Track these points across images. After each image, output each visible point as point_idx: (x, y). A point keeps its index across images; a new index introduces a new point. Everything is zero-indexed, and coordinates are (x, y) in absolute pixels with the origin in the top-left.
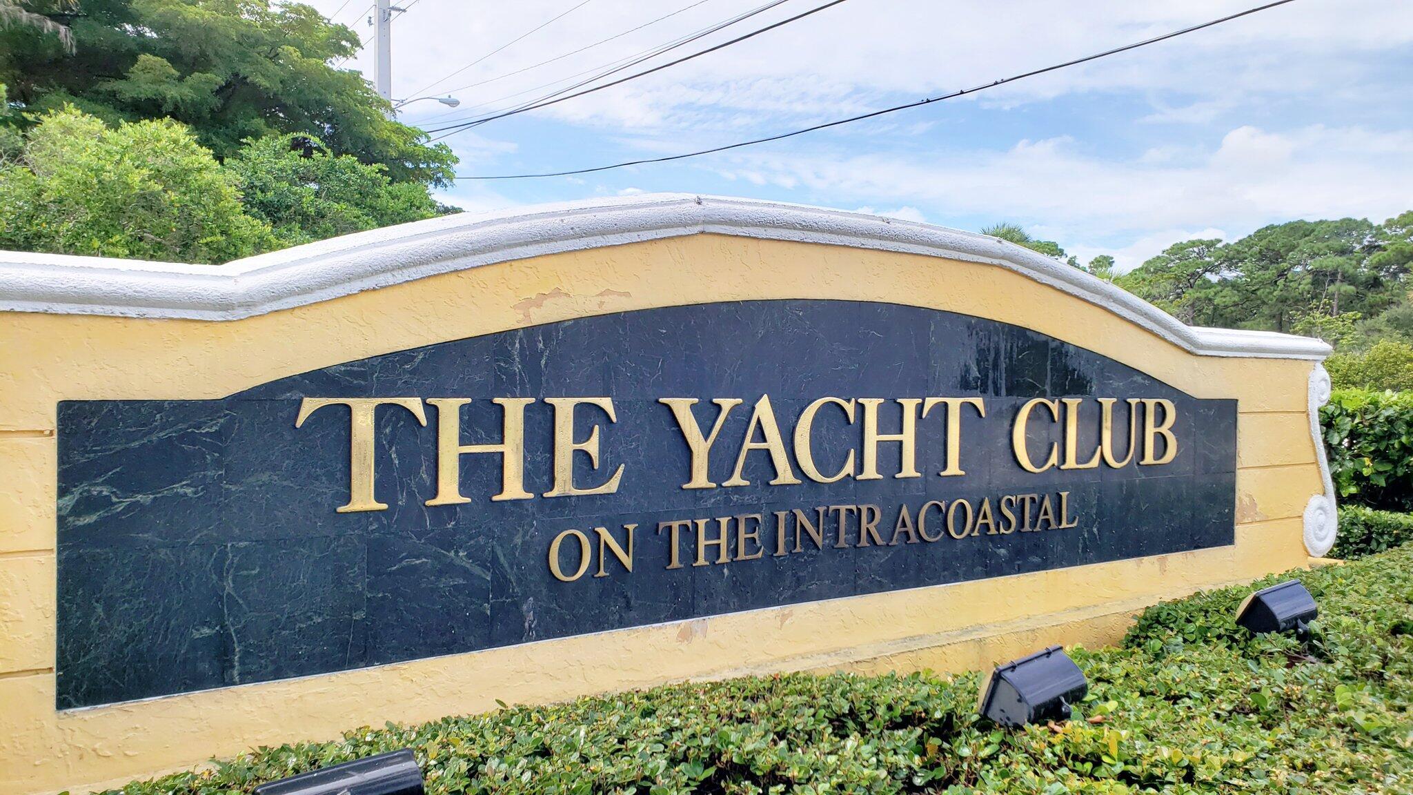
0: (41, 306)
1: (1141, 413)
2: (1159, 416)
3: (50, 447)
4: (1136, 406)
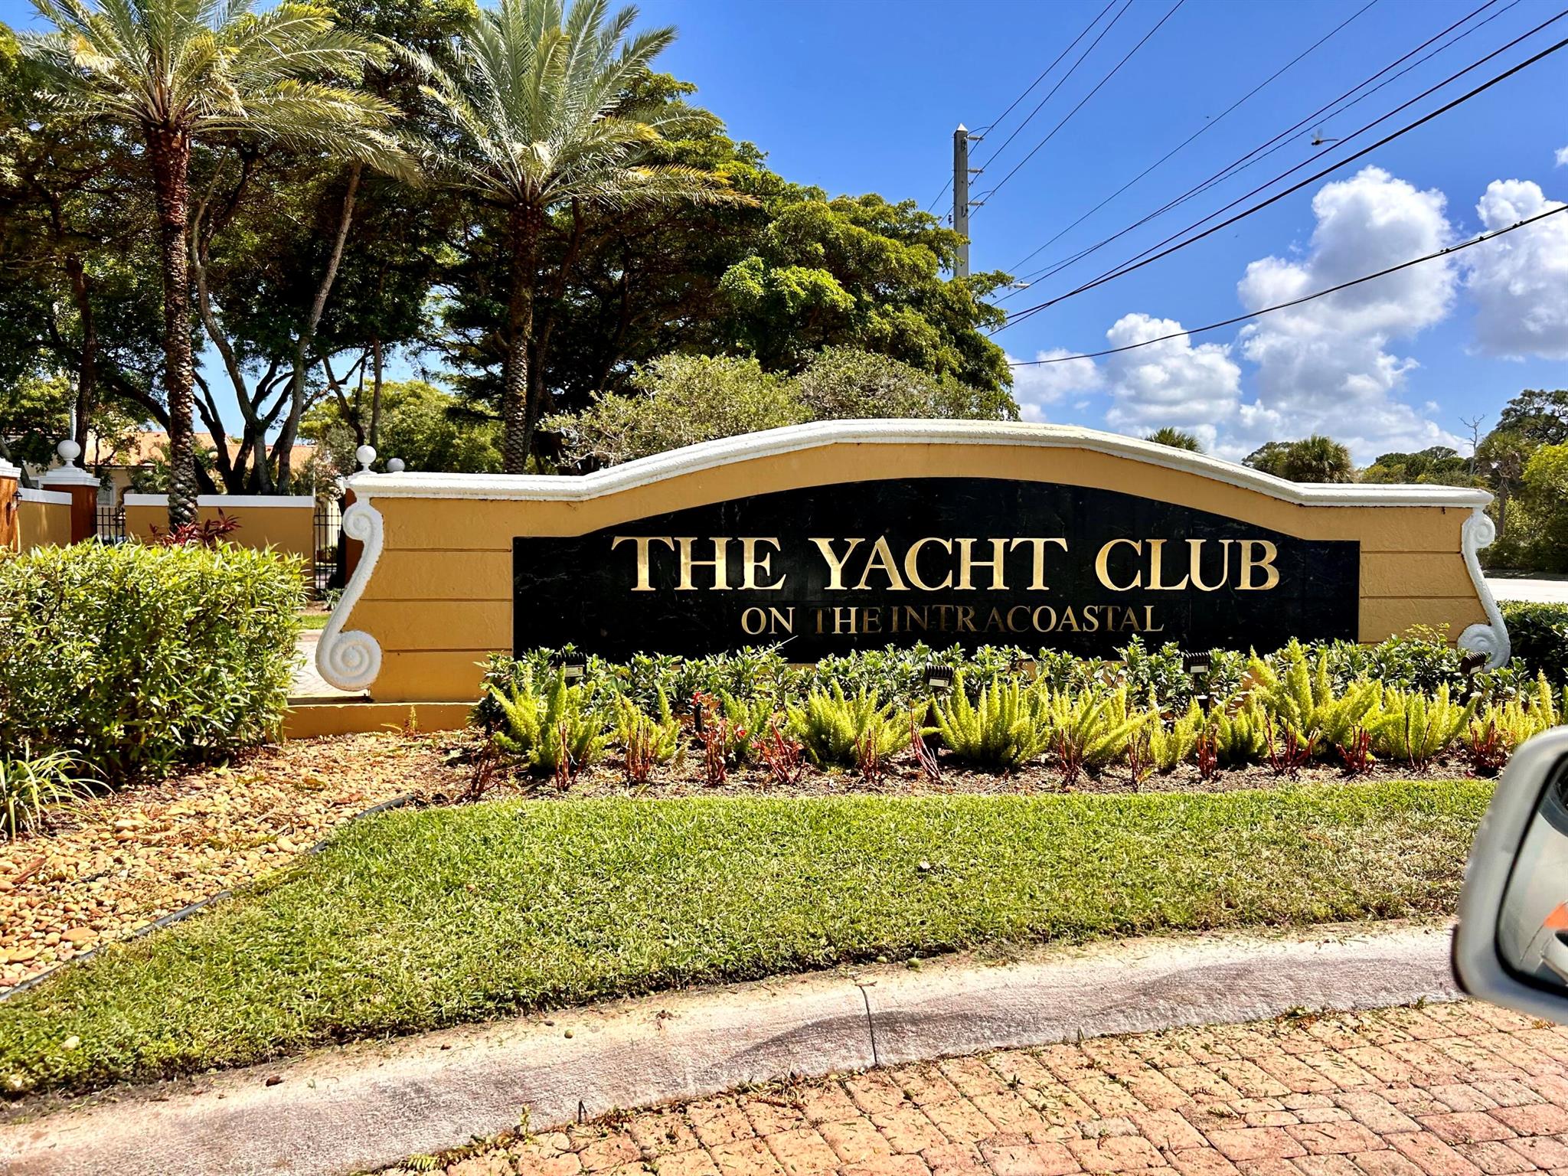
0: (506, 497)
1: (1235, 551)
2: (1258, 553)
3: (510, 556)
4: (1230, 545)
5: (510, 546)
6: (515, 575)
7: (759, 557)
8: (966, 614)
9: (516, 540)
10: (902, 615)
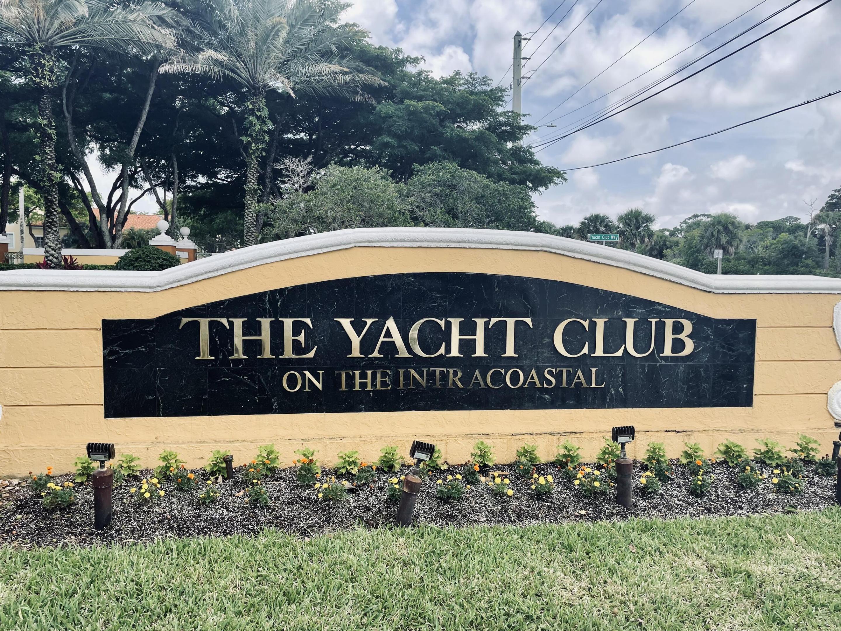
0: (96, 289)
1: (661, 327)
2: (678, 328)
3: (100, 334)
4: (656, 322)
5: (100, 326)
6: (104, 349)
7: (296, 332)
8: (455, 374)
9: (104, 322)
10: (407, 375)
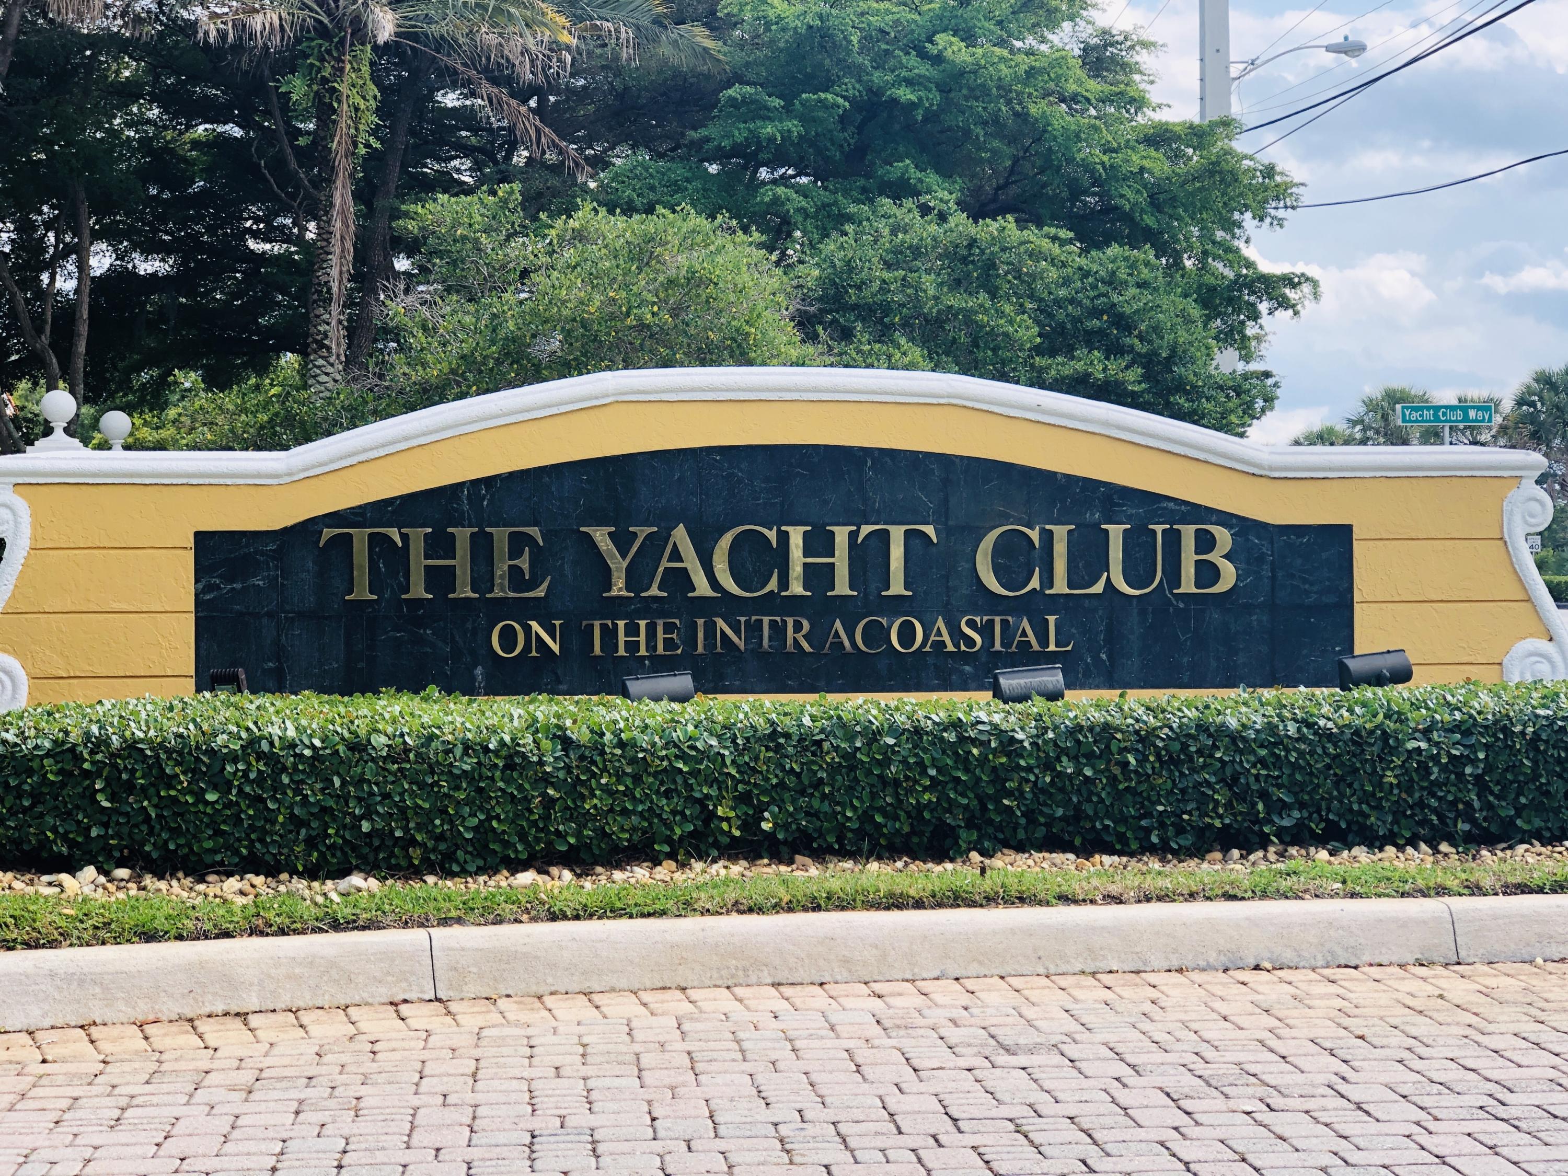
0: (184, 481)
1: (1173, 540)
2: (1205, 542)
3: (190, 556)
4: (1164, 531)
5: (191, 543)
6: (197, 581)
7: (515, 553)
8: (798, 627)
9: (197, 534)
10: (710, 628)
